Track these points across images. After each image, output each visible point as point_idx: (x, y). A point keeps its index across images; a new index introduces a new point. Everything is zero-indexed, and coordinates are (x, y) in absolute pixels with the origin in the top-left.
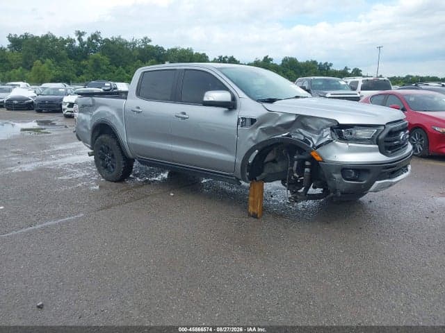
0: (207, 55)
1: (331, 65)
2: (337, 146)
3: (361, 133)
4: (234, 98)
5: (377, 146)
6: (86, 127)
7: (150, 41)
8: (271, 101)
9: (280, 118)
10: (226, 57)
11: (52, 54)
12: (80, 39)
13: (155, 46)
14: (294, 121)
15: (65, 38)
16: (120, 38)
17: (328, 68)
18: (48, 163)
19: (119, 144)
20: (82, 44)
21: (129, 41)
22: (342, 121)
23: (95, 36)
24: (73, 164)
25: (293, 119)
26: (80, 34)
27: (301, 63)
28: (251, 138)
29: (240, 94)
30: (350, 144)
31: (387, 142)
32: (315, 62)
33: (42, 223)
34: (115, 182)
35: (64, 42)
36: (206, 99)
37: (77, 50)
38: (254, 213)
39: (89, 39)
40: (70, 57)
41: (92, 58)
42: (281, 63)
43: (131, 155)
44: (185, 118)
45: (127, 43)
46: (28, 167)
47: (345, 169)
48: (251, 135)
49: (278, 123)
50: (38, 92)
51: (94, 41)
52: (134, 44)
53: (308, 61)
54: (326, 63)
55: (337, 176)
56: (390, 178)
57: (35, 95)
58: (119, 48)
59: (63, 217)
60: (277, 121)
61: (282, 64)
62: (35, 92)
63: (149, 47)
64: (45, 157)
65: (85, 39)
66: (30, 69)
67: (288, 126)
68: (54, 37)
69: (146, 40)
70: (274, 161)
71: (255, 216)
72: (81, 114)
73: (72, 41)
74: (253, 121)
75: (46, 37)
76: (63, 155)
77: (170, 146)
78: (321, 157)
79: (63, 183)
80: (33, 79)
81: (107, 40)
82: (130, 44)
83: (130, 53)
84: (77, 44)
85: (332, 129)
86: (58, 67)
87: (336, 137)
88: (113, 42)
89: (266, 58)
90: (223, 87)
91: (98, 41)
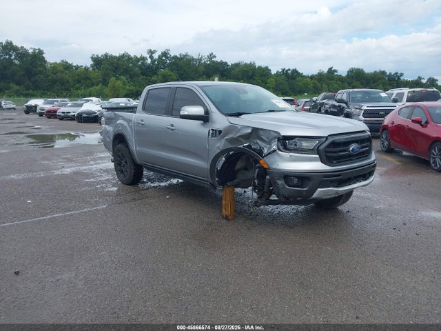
0: (269, 68)
1: (402, 75)
2: (279, 155)
3: (305, 144)
4: (207, 112)
5: (318, 156)
6: (109, 137)
7: (215, 57)
8: (238, 115)
9: (239, 130)
10: (289, 70)
11: (127, 72)
12: (151, 57)
13: (219, 61)
14: (250, 133)
15: (139, 57)
16: (187, 55)
17: (399, 78)
18: (85, 168)
19: (130, 152)
20: (153, 61)
21: (196, 57)
22: (285, 133)
23: (165, 54)
24: (104, 169)
25: (250, 131)
26: (151, 52)
27: (368, 74)
28: (219, 147)
29: (213, 108)
30: (291, 154)
31: (328, 152)
32: (384, 73)
33: (52, 215)
34: (129, 185)
35: (137, 60)
36: (182, 113)
37: (149, 67)
38: (226, 215)
39: (159, 56)
40: (143, 74)
41: (161, 74)
42: (346, 74)
43: (139, 162)
44: (172, 130)
45: (193, 59)
46: (67, 171)
47: (288, 176)
48: (218, 145)
49: (238, 135)
50: (104, 106)
51: (164, 58)
52: (200, 60)
53: (375, 72)
54: (396, 73)
55: (280, 182)
56: (337, 187)
57: (101, 109)
58: (187, 65)
59: (70, 211)
60: (237, 133)
61: (348, 75)
62: (101, 107)
63: (214, 62)
64: (86, 162)
65: (156, 56)
66: (106, 85)
67: (247, 137)
68: (129, 56)
69: (211, 56)
70: (246, 169)
71: (227, 218)
72: (107, 126)
73: (143, 59)
74: (220, 132)
75: (123, 56)
76: (101, 162)
77: (164, 153)
78: (267, 165)
79: (87, 184)
80: (110, 94)
81: (175, 57)
82: (196, 60)
83: (196, 68)
84: (149, 61)
85: (279, 140)
86: (132, 83)
87: (281, 148)
88: (181, 59)
89: (330, 69)
90: (202, 104)
91: (167, 58)
